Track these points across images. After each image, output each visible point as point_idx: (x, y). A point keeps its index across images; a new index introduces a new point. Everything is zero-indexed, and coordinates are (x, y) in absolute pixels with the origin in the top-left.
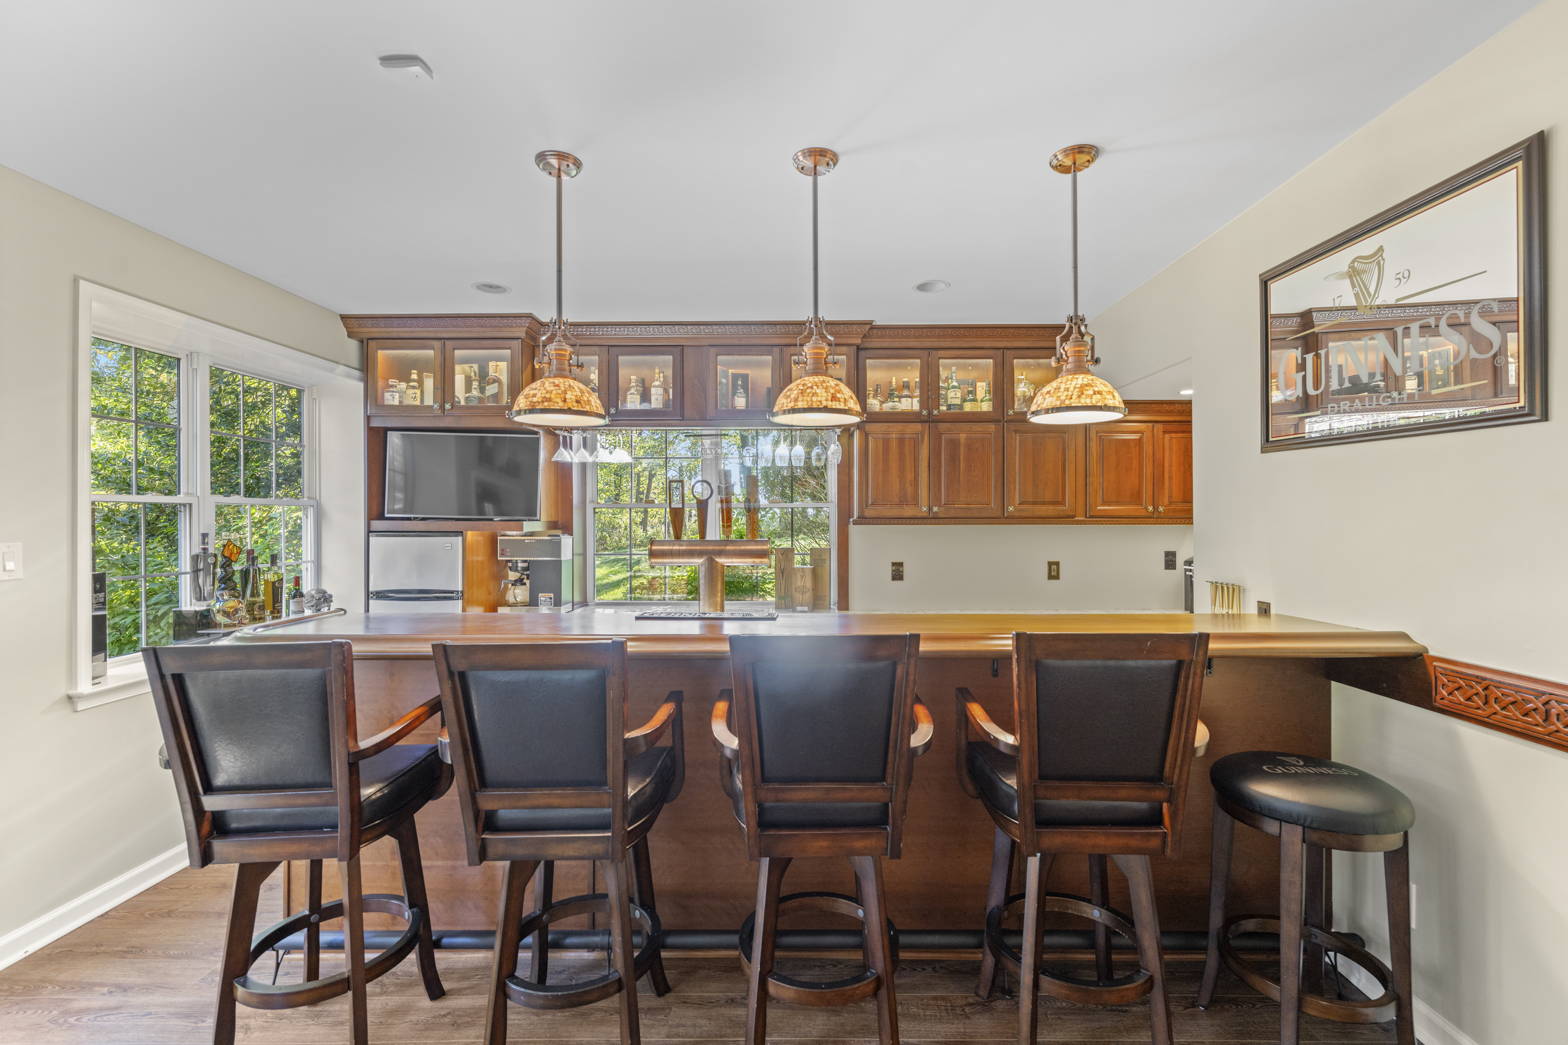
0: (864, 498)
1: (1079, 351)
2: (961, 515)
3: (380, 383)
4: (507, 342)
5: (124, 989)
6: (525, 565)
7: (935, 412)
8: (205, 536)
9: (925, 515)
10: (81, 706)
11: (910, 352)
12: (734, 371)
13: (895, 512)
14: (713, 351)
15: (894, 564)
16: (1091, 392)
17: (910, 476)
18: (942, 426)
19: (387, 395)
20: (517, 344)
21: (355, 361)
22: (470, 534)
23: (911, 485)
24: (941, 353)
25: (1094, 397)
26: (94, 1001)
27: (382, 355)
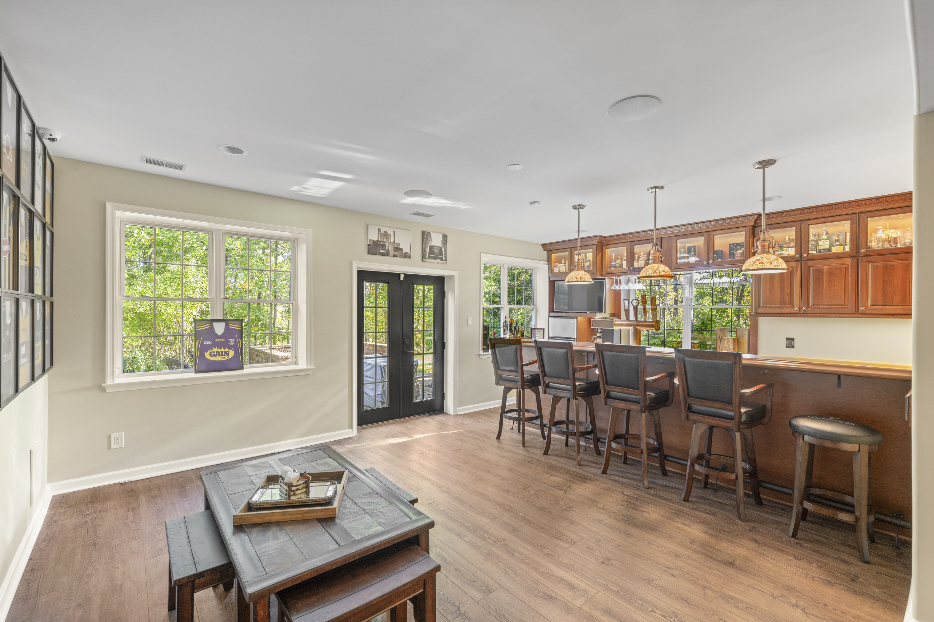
0: (758, 303)
1: (764, 245)
2: (823, 312)
3: (553, 265)
4: (591, 246)
5: (487, 421)
6: (601, 330)
7: (805, 255)
8: (506, 316)
9: (798, 312)
10: (481, 357)
11: (788, 224)
12: (689, 245)
13: (777, 310)
14: (675, 238)
15: (787, 339)
16: (758, 263)
17: (787, 291)
18: (810, 263)
19: (555, 269)
20: (594, 247)
21: (546, 258)
22: (579, 318)
23: (788, 296)
24: (810, 222)
25: (759, 265)
26: (482, 421)
27: (553, 256)
